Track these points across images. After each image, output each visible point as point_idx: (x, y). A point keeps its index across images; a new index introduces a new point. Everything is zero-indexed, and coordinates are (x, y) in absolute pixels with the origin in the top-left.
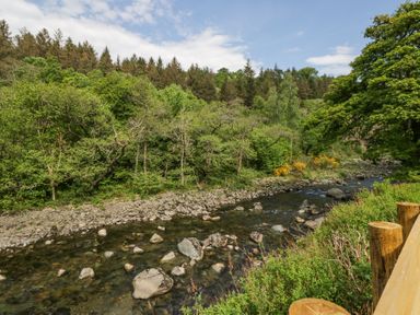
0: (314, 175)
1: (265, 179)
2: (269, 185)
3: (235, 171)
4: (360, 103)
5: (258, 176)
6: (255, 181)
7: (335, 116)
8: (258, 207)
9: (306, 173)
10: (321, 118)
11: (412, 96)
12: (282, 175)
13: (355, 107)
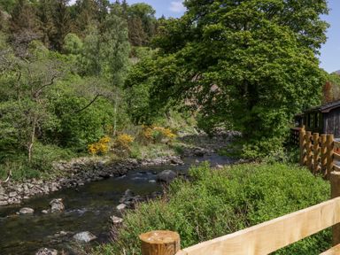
0: (143, 152)
1: (73, 162)
2: (79, 170)
3: (24, 149)
4: (193, 55)
5: (63, 157)
6: (58, 165)
7: (164, 70)
8: (57, 205)
9: (132, 149)
10: (147, 71)
11: (248, 53)
12: (100, 153)
13: (188, 59)
